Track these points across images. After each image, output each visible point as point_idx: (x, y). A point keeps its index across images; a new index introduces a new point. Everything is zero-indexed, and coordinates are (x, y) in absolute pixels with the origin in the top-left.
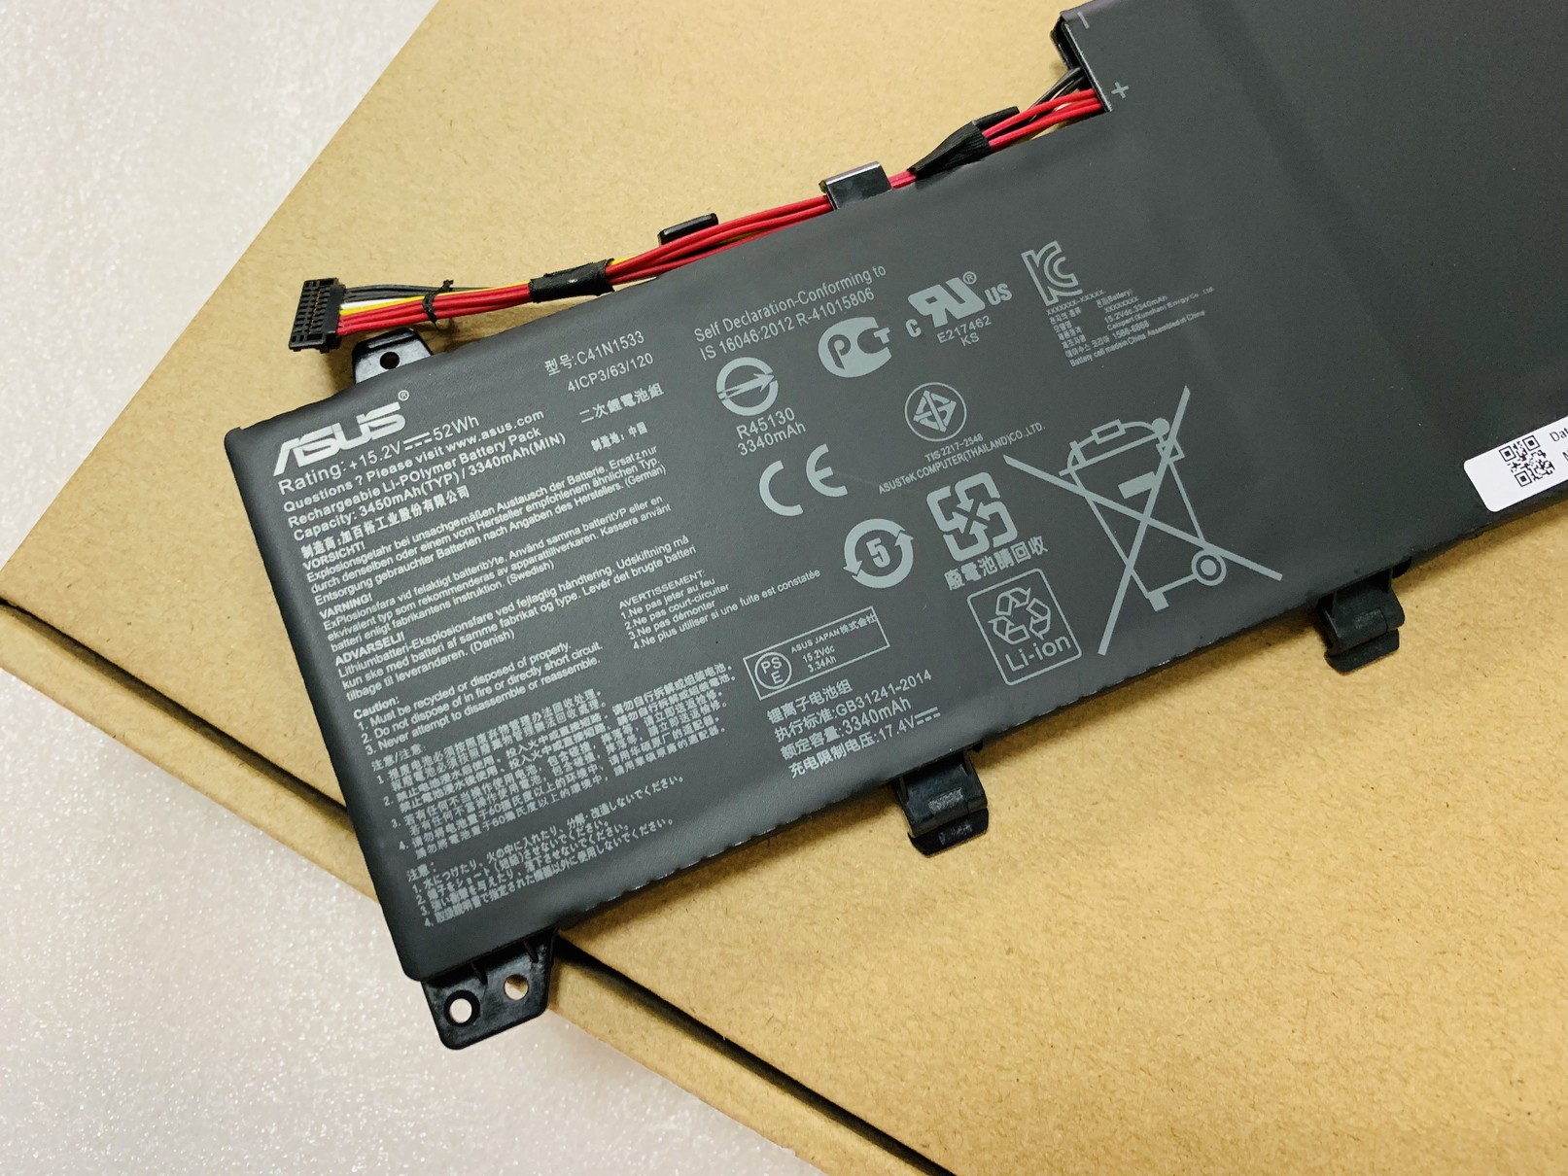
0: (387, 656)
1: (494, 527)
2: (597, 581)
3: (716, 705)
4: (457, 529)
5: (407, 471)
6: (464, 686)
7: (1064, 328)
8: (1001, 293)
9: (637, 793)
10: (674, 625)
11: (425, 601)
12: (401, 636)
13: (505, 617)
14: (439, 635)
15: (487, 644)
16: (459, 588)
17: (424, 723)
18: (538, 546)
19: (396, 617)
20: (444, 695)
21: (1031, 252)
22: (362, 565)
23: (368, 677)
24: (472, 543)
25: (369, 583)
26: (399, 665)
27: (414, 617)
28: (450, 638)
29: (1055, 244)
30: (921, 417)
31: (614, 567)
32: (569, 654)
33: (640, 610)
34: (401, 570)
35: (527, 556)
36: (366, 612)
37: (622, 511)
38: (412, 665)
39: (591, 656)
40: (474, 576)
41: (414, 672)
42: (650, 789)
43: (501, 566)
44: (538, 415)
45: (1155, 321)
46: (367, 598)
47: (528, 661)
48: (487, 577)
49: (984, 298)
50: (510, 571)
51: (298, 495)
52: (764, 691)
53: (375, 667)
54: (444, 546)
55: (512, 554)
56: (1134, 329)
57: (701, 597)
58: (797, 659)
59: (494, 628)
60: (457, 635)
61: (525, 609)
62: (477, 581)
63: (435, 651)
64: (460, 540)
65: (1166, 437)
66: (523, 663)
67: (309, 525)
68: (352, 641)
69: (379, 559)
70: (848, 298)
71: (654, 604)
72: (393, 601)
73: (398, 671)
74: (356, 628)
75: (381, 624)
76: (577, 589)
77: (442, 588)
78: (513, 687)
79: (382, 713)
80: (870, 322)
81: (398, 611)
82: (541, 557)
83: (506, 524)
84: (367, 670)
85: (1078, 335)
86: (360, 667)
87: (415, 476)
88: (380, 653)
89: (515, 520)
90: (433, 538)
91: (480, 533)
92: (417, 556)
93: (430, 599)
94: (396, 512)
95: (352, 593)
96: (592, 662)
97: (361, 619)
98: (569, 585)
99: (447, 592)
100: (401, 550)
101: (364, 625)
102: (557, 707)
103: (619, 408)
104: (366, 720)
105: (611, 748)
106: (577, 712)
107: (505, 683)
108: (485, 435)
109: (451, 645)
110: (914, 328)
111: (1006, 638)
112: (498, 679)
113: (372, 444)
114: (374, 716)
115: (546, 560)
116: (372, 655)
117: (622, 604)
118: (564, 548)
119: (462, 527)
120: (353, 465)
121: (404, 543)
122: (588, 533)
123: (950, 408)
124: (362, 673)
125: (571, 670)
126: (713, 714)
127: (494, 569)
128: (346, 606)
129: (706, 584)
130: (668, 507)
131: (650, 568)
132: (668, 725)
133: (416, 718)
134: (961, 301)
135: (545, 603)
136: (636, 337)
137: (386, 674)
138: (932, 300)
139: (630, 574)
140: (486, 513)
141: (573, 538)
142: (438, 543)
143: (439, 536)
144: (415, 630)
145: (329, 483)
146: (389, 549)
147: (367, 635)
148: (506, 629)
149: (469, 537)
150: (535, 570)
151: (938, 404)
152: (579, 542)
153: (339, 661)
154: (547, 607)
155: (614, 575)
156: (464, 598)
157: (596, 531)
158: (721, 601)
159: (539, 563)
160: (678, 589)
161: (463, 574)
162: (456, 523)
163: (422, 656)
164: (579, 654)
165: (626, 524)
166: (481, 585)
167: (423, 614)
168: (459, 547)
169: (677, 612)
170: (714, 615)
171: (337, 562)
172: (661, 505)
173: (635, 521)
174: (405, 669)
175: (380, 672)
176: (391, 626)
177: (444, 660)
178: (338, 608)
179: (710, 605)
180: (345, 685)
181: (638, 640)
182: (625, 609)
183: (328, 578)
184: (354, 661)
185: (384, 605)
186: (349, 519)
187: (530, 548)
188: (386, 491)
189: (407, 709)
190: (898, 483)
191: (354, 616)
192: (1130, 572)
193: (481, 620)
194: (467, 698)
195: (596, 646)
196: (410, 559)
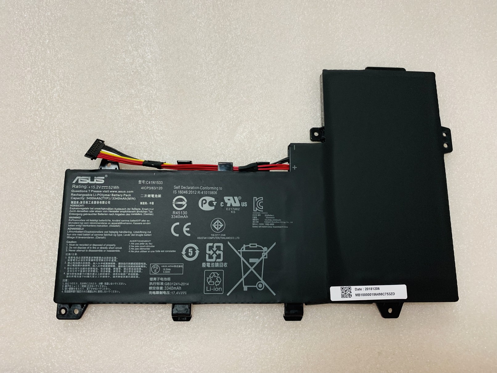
0: (78, 232)
1: (111, 213)
2: (127, 234)
3: (140, 271)
4: (104, 210)
5: (100, 193)
6: (91, 245)
7: (255, 218)
8: (245, 204)
9: (115, 283)
10: (139, 250)
11: (91, 223)
12: (83, 229)
13: (105, 233)
14: (91, 232)
15: (99, 238)
16: (99, 223)
17: (80, 249)
18: (119, 221)
19: (84, 224)
20: (86, 245)
21: (256, 198)
22: (82, 210)
23: (73, 235)
24: (106, 214)
25: (81, 215)
26: (80, 235)
27: (87, 226)
28: (92, 233)
29: (262, 198)
30: (214, 226)
31: (132, 232)
32: (115, 247)
33: (134, 244)
34: (89, 214)
35: (116, 222)
36: (78, 220)
37: (140, 220)
38: (83, 236)
39: (119, 250)
40: (103, 222)
41: (82, 238)
42: (119, 284)
43: (109, 222)
44: (132, 192)
45: (276, 225)
46: (80, 218)
47: (106, 245)
48: (106, 223)
49: (241, 204)
50: (111, 224)
51: (75, 189)
52: (151, 273)
53: (75, 233)
54: (100, 213)
55: (113, 220)
56: (270, 224)
57: (148, 246)
58: (162, 268)
59: (102, 235)
60: (94, 233)
61: (110, 234)
62: (103, 223)
63: (88, 235)
64: (104, 213)
65: (265, 252)
66: (105, 245)
67: (75, 197)
68: (73, 226)
69: (86, 210)
70: (211, 192)
71: (137, 244)
72: (85, 220)
73: (79, 236)
74: (75, 223)
75: (80, 224)
76: (123, 234)
77: (96, 222)
78: (101, 249)
79: (72, 244)
80: (213, 199)
81: (85, 223)
82: (119, 223)
83: (115, 213)
84: (73, 233)
85: (257, 221)
86: (72, 232)
87: (101, 195)
88: (78, 231)
89: (117, 213)
90: (99, 210)
91: (108, 213)
92: (94, 213)
93: (92, 223)
94: (94, 201)
95: (77, 215)
96: (119, 251)
97: (77, 222)
98: (121, 232)
99: (96, 223)
100: (91, 210)
101: (77, 223)
102: (107, 258)
103: (150, 197)
104: (68, 244)
105: (114, 271)
106: (111, 261)
107: (99, 248)
108: (119, 192)
109: (92, 235)
110: (222, 204)
111: (209, 283)
112: (98, 247)
113: (96, 184)
114: (70, 243)
115: (119, 225)
116: (76, 230)
117: (130, 241)
118: (124, 223)
119: (105, 210)
120: (89, 187)
121: (92, 209)
122: (130, 222)
123: (221, 226)
124: (72, 233)
125: (113, 251)
126: (139, 273)
127: (108, 222)
128: (75, 218)
129: (150, 244)
130: (150, 223)
131: (140, 235)
132: (128, 272)
133: (79, 248)
134: (235, 202)
135: (115, 234)
136: (161, 183)
137: (77, 236)
138: (229, 200)
139: (135, 235)
140: (112, 209)
141: (127, 222)
142: (99, 211)
143: (100, 210)
144: (87, 229)
145: (83, 189)
146: (89, 209)
147: (77, 226)
148: (104, 236)
149: (106, 213)
150: (116, 226)
151: (219, 224)
152: (128, 223)
153: (69, 229)
154: (115, 235)
155: (132, 234)
156: (99, 226)
157: (132, 222)
158: (152, 249)
159: (117, 225)
160: (144, 243)
161: (101, 221)
162: (105, 209)
163: (85, 235)
164: (117, 248)
165: (140, 223)
166: (104, 225)
167: (89, 226)
168: (103, 214)
169: (141, 248)
170: (149, 252)
171: (77, 207)
172: (149, 222)
173: (142, 224)
174: (81, 236)
175: (76, 235)
176: (82, 226)
177: (89, 238)
178: (73, 217)
179: (149, 249)
180: (68, 235)
181: (130, 250)
182: (131, 242)
183: (74, 210)
184: (71, 230)
185: (83, 221)
186: (84, 199)
187: (117, 221)
188: (94, 196)
189: (78, 245)
190: (202, 238)
191: (76, 220)
192: (242, 279)
193: (100, 232)
194: (90, 248)
195: (121, 248)
196: (92, 213)
